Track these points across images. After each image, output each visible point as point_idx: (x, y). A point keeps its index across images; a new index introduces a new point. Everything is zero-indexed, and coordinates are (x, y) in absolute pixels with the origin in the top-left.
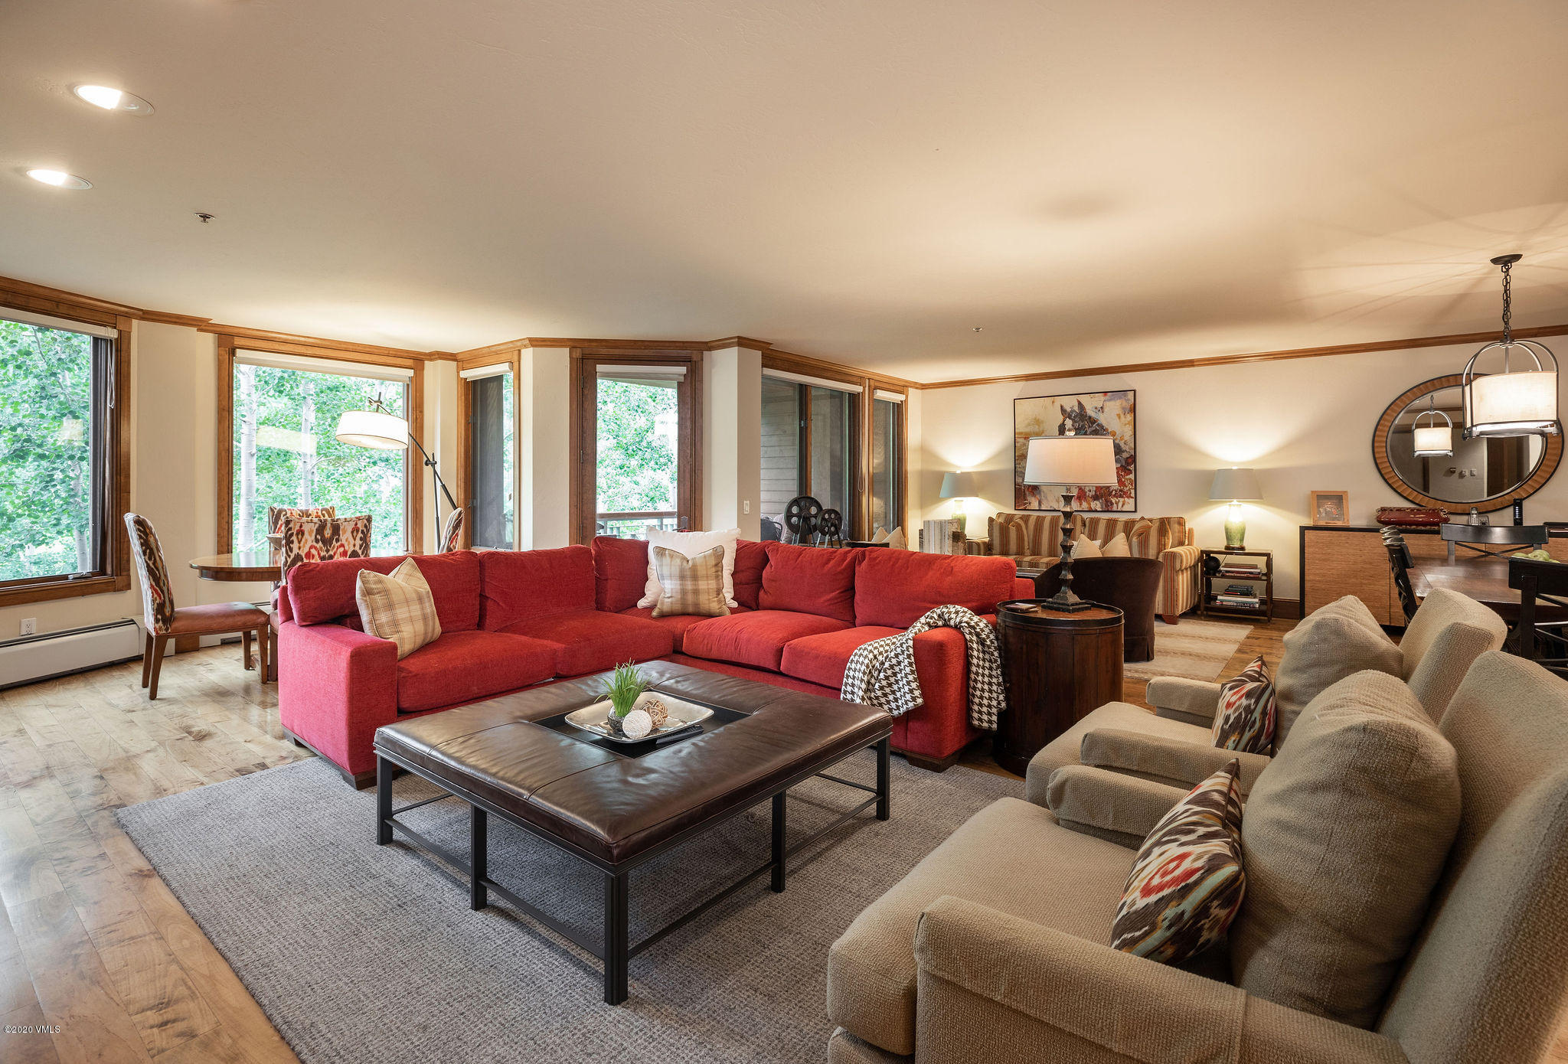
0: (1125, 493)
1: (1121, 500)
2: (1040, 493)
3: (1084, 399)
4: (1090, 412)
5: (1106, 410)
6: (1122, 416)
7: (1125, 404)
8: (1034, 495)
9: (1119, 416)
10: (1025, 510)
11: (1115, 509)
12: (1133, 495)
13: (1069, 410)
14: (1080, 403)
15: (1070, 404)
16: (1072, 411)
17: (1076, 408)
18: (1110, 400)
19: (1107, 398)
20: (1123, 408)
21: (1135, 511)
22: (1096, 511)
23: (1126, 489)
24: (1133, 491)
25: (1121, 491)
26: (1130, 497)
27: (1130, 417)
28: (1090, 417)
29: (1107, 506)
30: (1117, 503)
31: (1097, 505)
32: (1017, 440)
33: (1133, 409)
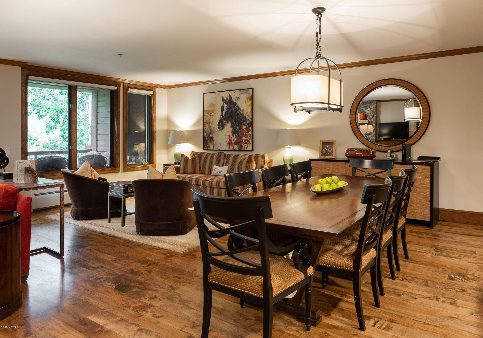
0: (248, 141)
1: (246, 145)
2: (213, 141)
3: (232, 93)
4: (234, 100)
5: (240, 98)
6: (247, 102)
7: (248, 95)
8: (211, 142)
9: (245, 101)
10: (207, 150)
11: (243, 149)
12: (251, 142)
13: (225, 99)
14: (230, 95)
15: (226, 95)
16: (227, 99)
17: (228, 98)
18: (242, 94)
19: (241, 92)
20: (247, 98)
21: (253, 150)
22: (236, 150)
23: (248, 139)
24: (251, 140)
25: (246, 140)
26: (250, 143)
27: (250, 102)
28: (234, 102)
29: (240, 148)
30: (244, 146)
31: (236, 147)
32: (205, 114)
33: (252, 98)
